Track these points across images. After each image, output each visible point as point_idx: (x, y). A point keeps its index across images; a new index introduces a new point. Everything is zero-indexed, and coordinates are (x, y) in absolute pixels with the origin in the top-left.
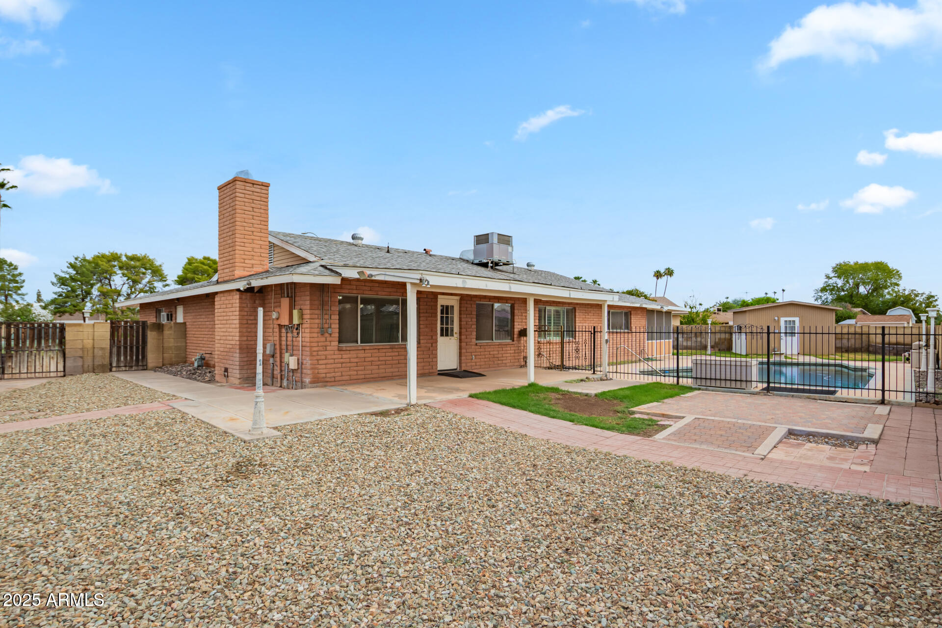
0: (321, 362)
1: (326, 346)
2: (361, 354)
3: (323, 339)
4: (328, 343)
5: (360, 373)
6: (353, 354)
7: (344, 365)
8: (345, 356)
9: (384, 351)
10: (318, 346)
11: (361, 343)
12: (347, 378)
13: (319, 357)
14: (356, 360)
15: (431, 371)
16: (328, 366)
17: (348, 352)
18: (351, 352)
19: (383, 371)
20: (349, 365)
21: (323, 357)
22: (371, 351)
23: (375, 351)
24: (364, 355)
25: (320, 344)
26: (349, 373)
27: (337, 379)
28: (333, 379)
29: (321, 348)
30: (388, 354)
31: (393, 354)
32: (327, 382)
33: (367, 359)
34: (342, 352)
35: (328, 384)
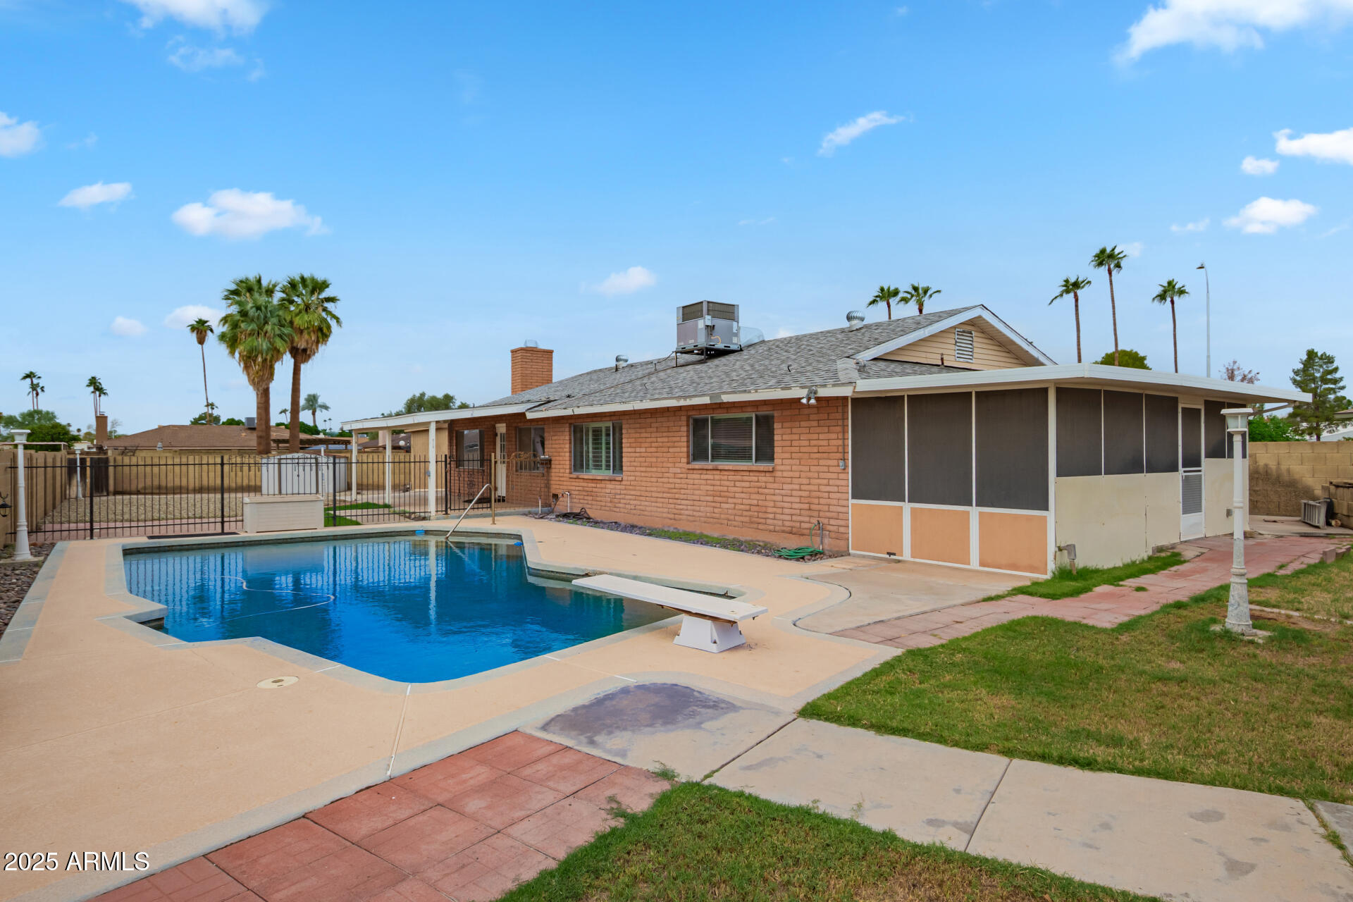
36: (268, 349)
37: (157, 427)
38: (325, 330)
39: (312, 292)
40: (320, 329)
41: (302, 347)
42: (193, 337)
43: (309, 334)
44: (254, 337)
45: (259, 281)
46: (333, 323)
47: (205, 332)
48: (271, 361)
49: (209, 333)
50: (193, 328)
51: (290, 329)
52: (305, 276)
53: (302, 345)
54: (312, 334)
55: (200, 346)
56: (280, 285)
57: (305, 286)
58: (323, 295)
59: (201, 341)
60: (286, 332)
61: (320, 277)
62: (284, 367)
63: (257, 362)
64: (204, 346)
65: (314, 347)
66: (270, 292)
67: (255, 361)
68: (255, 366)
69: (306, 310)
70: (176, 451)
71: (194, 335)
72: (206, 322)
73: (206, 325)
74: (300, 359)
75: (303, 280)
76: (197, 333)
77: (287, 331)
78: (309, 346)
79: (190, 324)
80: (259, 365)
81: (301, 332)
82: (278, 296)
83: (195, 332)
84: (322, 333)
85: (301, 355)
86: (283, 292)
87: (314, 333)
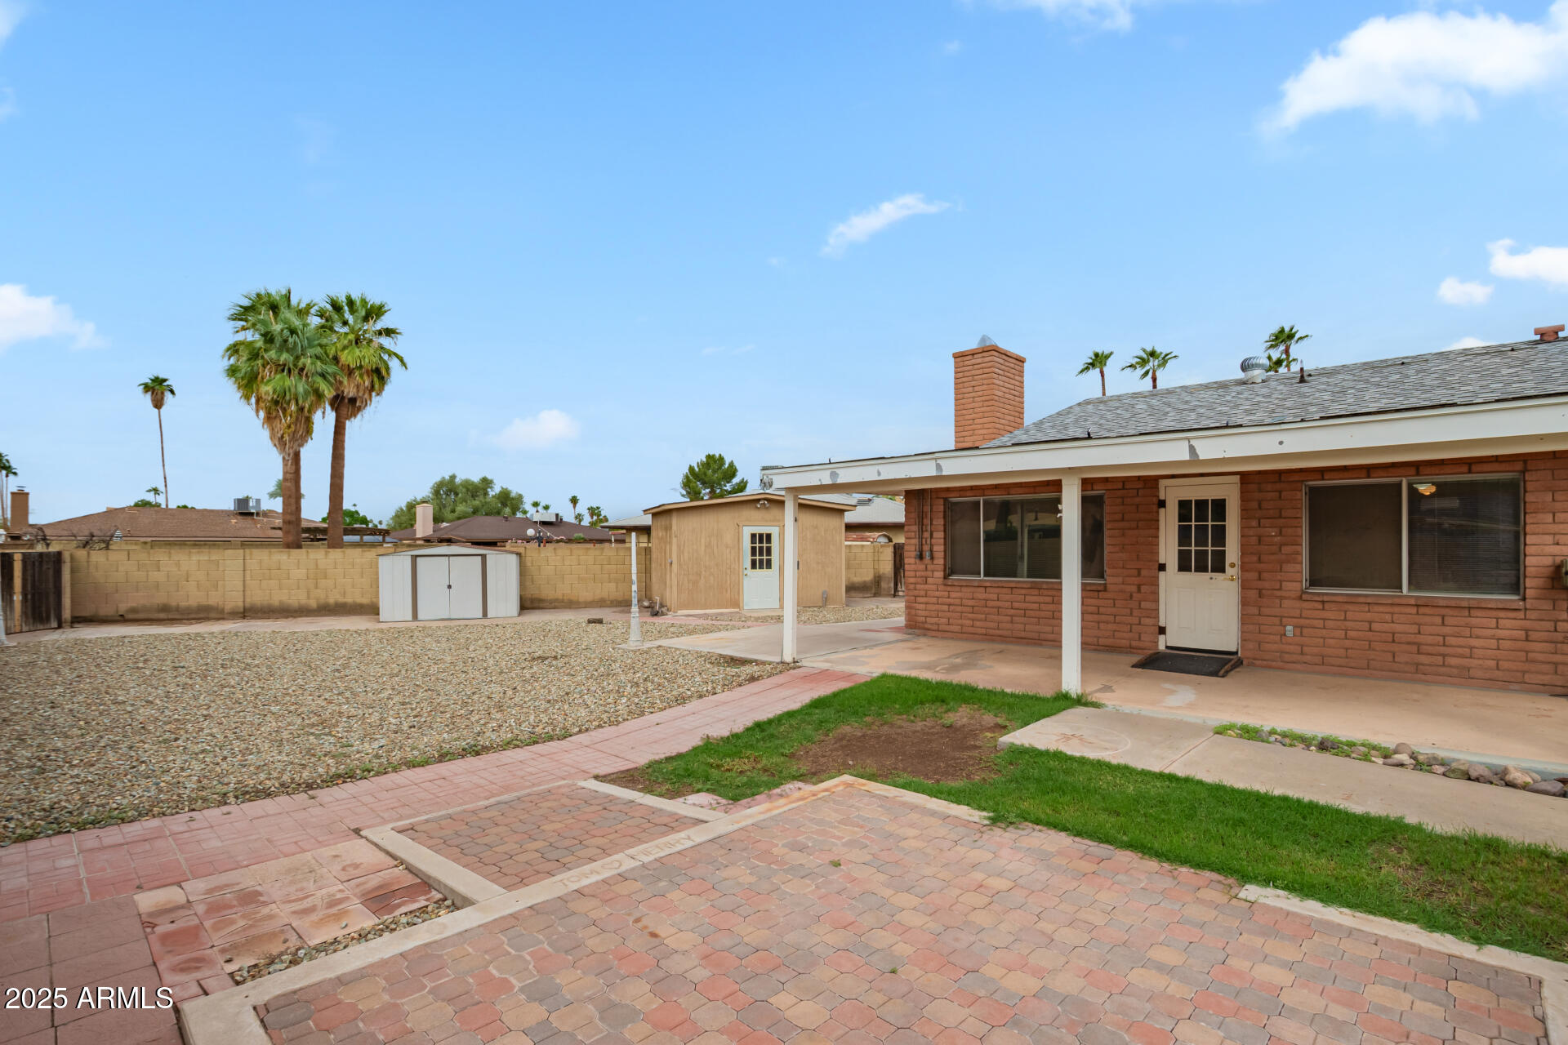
0: (919, 600)
1: (926, 578)
2: (980, 594)
3: (922, 567)
4: (929, 573)
5: (978, 624)
6: (967, 592)
7: (952, 608)
8: (953, 595)
9: (1023, 591)
10: (916, 577)
11: (985, 576)
12: (957, 628)
13: (916, 593)
14: (971, 603)
15: (1134, 643)
16: (930, 607)
17: (958, 589)
18: (964, 589)
19: (1021, 627)
20: (959, 609)
21: (923, 593)
22: (997, 590)
23: (1004, 590)
24: (984, 596)
25: (918, 574)
26: (960, 622)
27: (941, 627)
28: (935, 627)
29: (919, 580)
30: (1028, 598)
31: (1041, 599)
32: (928, 629)
33: (990, 604)
34: (949, 588)
35: (930, 633)
36: (306, 393)
37: (105, 510)
38: (384, 372)
39: (366, 319)
40: (377, 371)
41: (351, 395)
42: (148, 399)
43: (361, 376)
44: (285, 373)
45: (288, 297)
46: (394, 364)
47: (163, 393)
48: (309, 411)
49: (168, 395)
50: (146, 388)
51: (335, 367)
52: (353, 297)
53: (350, 391)
54: (365, 377)
55: (156, 410)
56: (316, 308)
57: (352, 311)
58: (380, 325)
59: (158, 404)
60: (329, 370)
61: (374, 299)
62: (324, 421)
63: (289, 411)
64: (162, 410)
65: (366, 396)
66: (303, 313)
67: (284, 411)
68: (285, 416)
69: (357, 343)
70: (145, 543)
71: (149, 395)
72: (165, 380)
73: (165, 384)
74: (345, 412)
75: (351, 303)
76: (153, 393)
77: (332, 369)
78: (360, 394)
79: (142, 382)
80: (291, 416)
81: (350, 372)
82: (315, 321)
83: (150, 393)
84: (378, 376)
85: (346, 407)
86: (321, 316)
87: (369, 377)
